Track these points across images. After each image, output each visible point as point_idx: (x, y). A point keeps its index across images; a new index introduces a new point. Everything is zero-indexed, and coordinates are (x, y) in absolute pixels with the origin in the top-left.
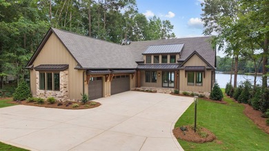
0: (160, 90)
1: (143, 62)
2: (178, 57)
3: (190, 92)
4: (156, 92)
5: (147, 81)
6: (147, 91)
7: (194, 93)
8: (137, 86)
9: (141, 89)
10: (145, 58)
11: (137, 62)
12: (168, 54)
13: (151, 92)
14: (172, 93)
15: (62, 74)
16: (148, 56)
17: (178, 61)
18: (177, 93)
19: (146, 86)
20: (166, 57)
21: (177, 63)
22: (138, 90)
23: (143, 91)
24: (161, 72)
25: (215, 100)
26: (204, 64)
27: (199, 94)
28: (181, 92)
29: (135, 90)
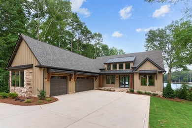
0: (118, 89)
1: (105, 69)
2: (131, 65)
3: (144, 91)
4: (114, 91)
5: (108, 83)
6: (107, 90)
7: (147, 92)
8: (100, 87)
9: (103, 88)
10: (106, 66)
11: (100, 69)
12: (123, 62)
13: (110, 91)
14: (127, 92)
15: (25, 72)
16: (109, 64)
17: (132, 68)
18: (132, 92)
19: (107, 87)
20: (122, 65)
21: (131, 69)
22: (101, 90)
23: (104, 90)
24: (118, 75)
25: (169, 98)
26: (155, 68)
27: (152, 93)
28: (135, 91)
29: (98, 89)
